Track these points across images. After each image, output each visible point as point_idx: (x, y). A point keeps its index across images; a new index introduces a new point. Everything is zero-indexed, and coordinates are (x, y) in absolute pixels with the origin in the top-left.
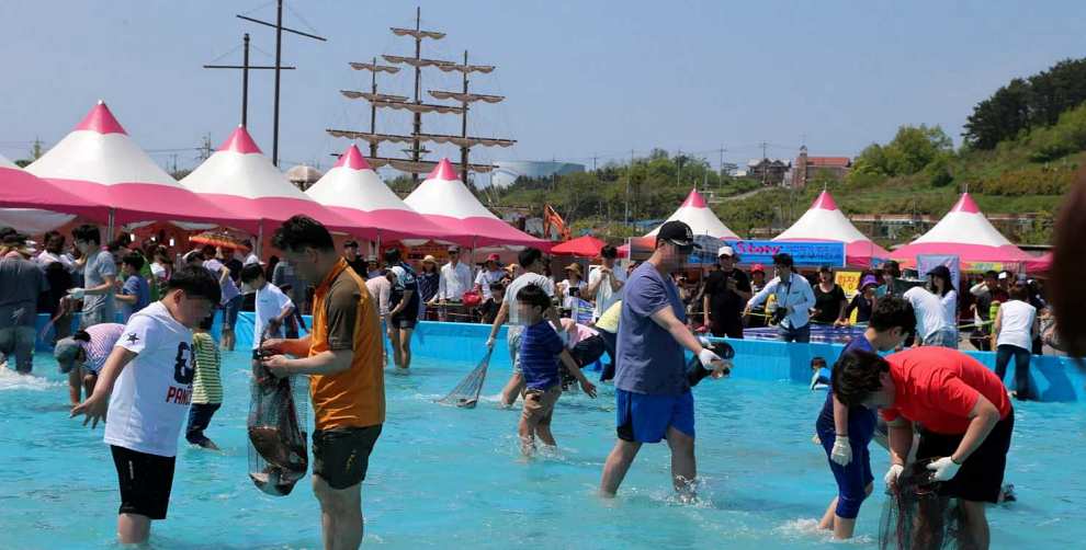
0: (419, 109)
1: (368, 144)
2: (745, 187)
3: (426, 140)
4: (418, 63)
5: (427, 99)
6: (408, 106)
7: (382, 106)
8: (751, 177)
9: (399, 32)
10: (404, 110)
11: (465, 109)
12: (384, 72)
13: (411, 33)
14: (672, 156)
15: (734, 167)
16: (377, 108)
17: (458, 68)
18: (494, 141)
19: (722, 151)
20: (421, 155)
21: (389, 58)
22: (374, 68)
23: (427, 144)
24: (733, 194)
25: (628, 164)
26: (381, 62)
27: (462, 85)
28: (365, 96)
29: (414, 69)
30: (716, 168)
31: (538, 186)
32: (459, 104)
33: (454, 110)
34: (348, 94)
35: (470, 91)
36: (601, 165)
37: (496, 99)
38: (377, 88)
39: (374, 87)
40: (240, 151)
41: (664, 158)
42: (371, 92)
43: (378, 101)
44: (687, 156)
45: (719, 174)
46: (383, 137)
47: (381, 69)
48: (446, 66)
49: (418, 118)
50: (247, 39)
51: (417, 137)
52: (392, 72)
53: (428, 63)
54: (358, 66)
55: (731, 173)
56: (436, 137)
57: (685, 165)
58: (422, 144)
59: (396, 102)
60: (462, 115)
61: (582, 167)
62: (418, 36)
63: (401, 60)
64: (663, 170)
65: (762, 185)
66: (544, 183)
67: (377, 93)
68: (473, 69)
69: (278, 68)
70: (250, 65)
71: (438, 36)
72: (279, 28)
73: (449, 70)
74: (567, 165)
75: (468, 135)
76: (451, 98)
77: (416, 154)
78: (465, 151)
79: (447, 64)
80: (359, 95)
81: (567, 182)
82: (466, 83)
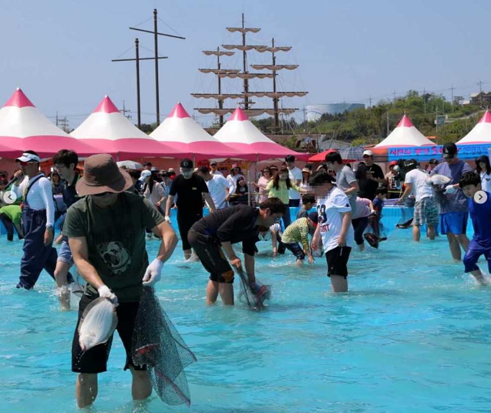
0: (246, 76)
1: (217, 100)
2: (469, 111)
3: (251, 96)
4: (244, 48)
5: (251, 71)
6: (239, 75)
7: (223, 77)
8: (472, 104)
9: (232, 30)
10: (237, 78)
11: (274, 75)
12: (224, 55)
13: (239, 30)
14: (420, 94)
15: (461, 98)
16: (221, 79)
17: (269, 50)
18: (294, 94)
19: (452, 89)
20: (249, 105)
21: (226, 47)
22: (218, 54)
23: (253, 98)
24: (462, 116)
25: (392, 101)
26: (222, 50)
27: (272, 61)
28: (213, 71)
29: (242, 52)
30: (449, 99)
31: (336, 119)
32: (271, 72)
33: (268, 75)
34: (203, 70)
35: (276, 64)
36: (375, 103)
37: (294, 67)
38: (221, 66)
39: (219, 65)
40: (107, 112)
41: (416, 96)
42: (217, 68)
43: (221, 73)
44: (430, 93)
45: (452, 103)
46: (227, 96)
47: (223, 53)
48: (261, 49)
49: (246, 82)
50: (137, 42)
51: (246, 94)
52: (230, 55)
53: (250, 47)
54: (208, 53)
55: (460, 102)
56: (257, 94)
57: (429, 99)
58: (249, 98)
59: (233, 74)
60: (272, 79)
61: (363, 105)
62: (244, 31)
63: (234, 47)
64: (415, 103)
65: (480, 109)
66: (340, 117)
67: (221, 68)
68: (278, 49)
69: (157, 58)
70: (140, 58)
71: (255, 31)
72: (156, 33)
73: (264, 51)
74: (354, 105)
75: (277, 90)
76: (265, 69)
77: (247, 105)
78: (276, 101)
79: (262, 47)
80: (209, 71)
81: (353, 116)
82: (274, 59)
